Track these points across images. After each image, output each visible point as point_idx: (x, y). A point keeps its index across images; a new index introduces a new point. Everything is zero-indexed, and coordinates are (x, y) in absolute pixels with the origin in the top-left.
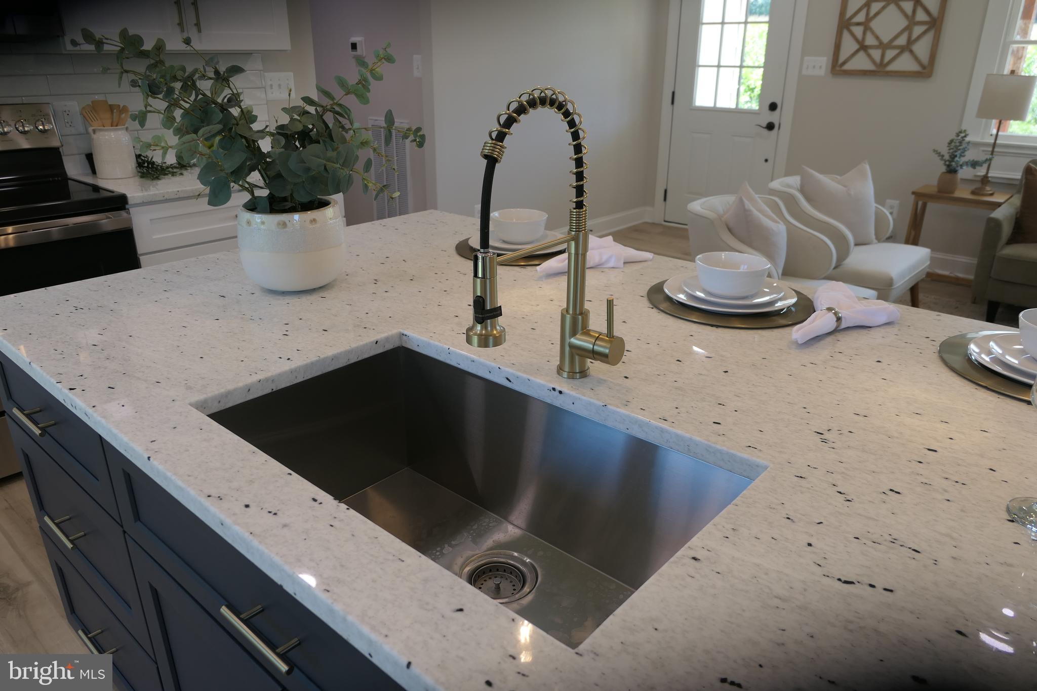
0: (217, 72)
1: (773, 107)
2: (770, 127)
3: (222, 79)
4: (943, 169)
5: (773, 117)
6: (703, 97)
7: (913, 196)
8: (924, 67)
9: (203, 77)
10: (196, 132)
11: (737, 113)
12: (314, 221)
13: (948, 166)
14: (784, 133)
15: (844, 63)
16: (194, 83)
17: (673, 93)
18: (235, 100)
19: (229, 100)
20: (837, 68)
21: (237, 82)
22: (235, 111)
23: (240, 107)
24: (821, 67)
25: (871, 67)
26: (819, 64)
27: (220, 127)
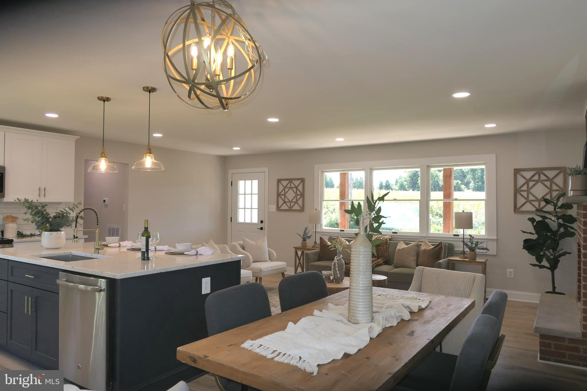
0: (42, 206)
1: (262, 222)
2: (262, 229)
3: (43, 207)
4: (302, 240)
5: (262, 225)
6: (241, 220)
7: (294, 249)
8: (301, 208)
9: (39, 206)
10: (36, 216)
11: (251, 224)
12: (58, 233)
13: (303, 238)
14: (266, 230)
15: (280, 207)
16: (37, 207)
17: (231, 218)
18: (45, 210)
19: (44, 211)
20: (278, 208)
21: (46, 207)
22: (45, 212)
23: (46, 212)
24: (274, 208)
25: (288, 208)
26: (273, 208)
27: (41, 215)
